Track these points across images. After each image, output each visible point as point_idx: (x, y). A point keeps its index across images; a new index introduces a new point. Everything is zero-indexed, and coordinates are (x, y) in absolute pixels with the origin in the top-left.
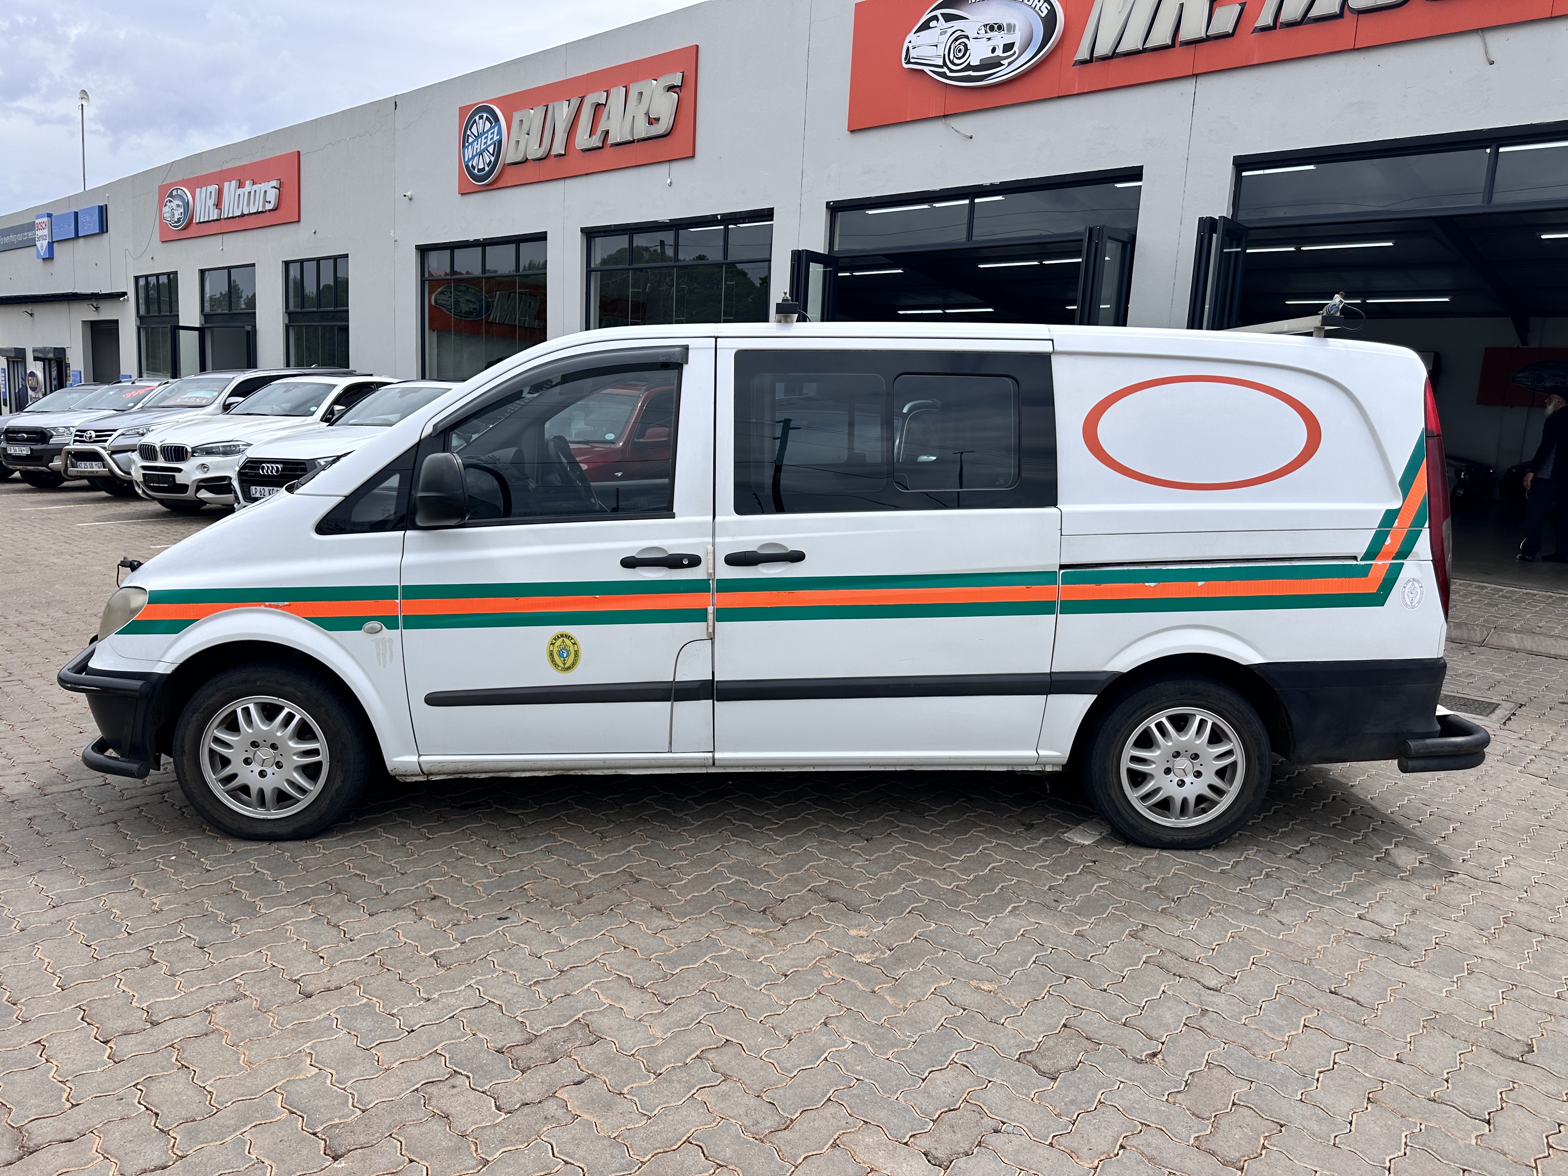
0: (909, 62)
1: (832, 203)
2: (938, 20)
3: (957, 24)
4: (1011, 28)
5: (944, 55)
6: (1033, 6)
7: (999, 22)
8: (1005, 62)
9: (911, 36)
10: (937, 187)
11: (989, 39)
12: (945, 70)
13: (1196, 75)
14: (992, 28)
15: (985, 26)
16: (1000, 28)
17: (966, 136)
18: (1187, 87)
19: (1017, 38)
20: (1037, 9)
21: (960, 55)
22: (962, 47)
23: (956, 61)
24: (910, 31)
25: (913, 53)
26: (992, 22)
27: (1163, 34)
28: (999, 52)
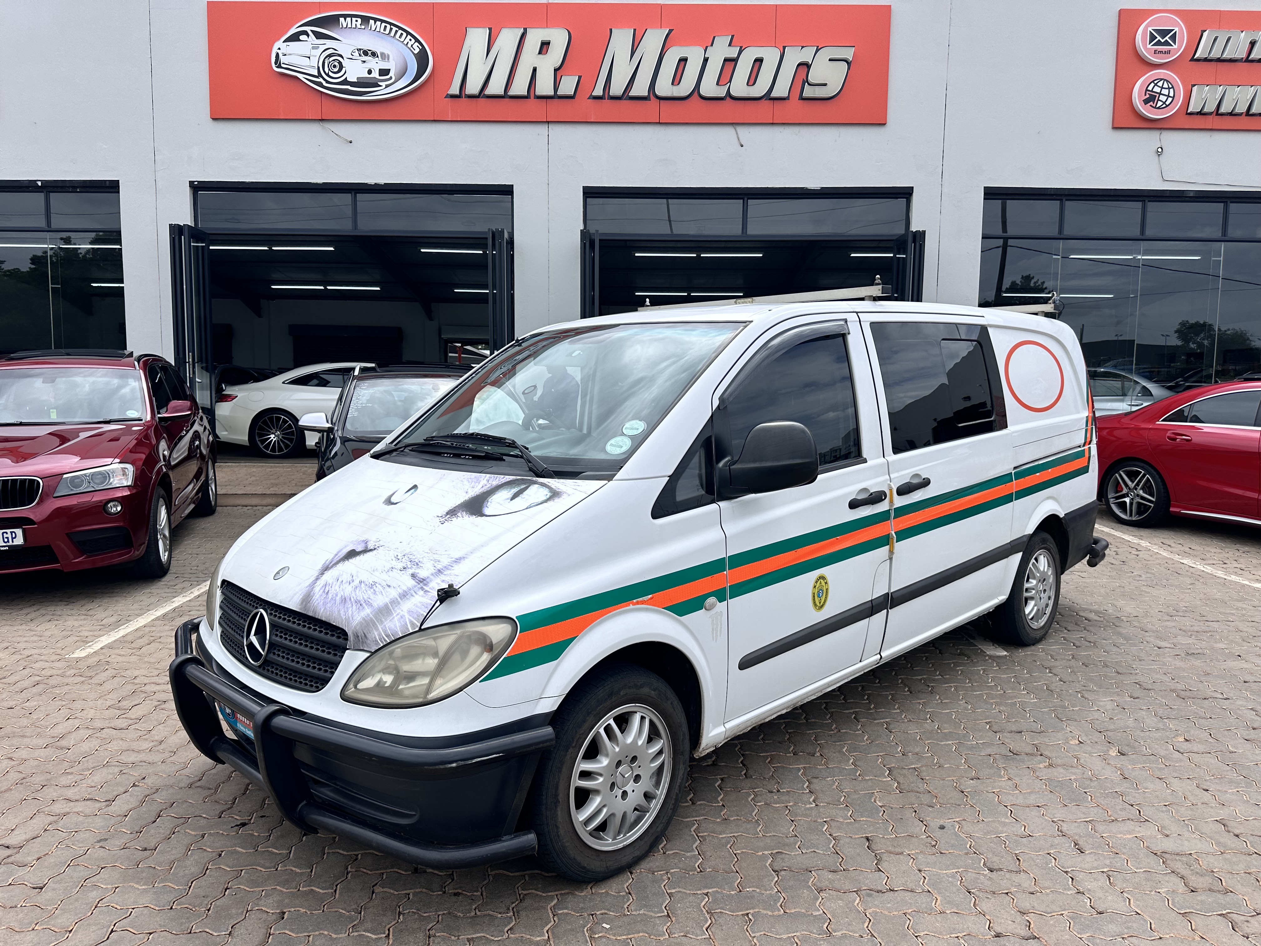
0: (279, 66)
1: (196, 183)
2: (308, 35)
3: (329, 43)
4: (384, 57)
5: (319, 68)
6: (405, 42)
7: (374, 50)
8: (383, 84)
9: (279, 44)
10: (320, 181)
11: (364, 62)
12: (321, 80)
13: (548, 122)
14: (366, 53)
15: (359, 50)
16: (374, 54)
17: (346, 140)
18: (542, 130)
19: (392, 66)
20: (409, 45)
21: (336, 70)
22: (336, 64)
23: (331, 74)
24: (279, 39)
25: (283, 59)
26: (365, 48)
27: (520, 87)
28: (375, 74)
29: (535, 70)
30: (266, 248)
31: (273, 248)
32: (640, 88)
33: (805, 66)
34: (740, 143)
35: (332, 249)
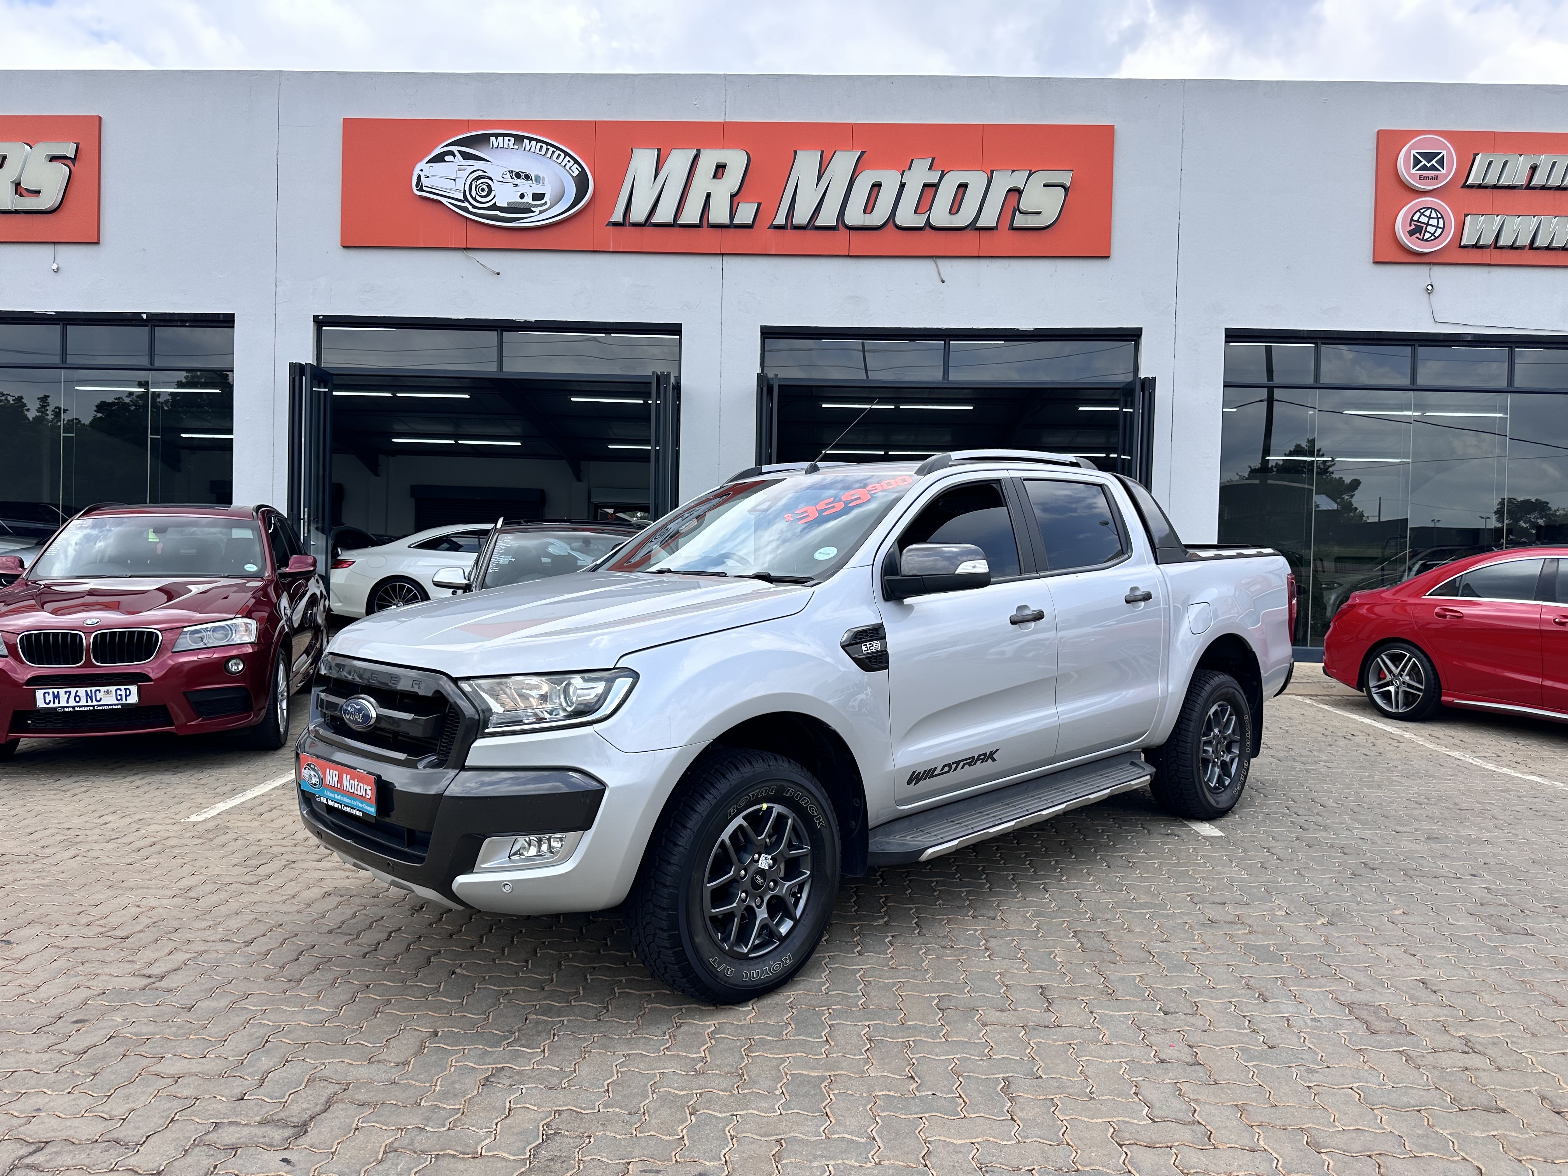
0: (421, 190)
1: (321, 317)
2: (454, 156)
3: (478, 164)
4: (539, 180)
5: (465, 191)
6: (563, 164)
7: (527, 172)
8: (537, 210)
9: (422, 165)
10: (462, 317)
11: (516, 185)
12: (466, 204)
13: (723, 254)
14: (518, 175)
15: (511, 172)
16: (527, 177)
17: (493, 272)
18: (716, 262)
19: (546, 189)
20: (567, 167)
21: (484, 194)
22: (485, 187)
23: (478, 198)
24: (421, 160)
25: (425, 182)
26: (518, 170)
27: (691, 215)
28: (528, 199)
29: (708, 195)
30: (390, 395)
31: (397, 395)
32: (827, 217)
33: (1016, 192)
34: (941, 278)
35: (467, 396)
